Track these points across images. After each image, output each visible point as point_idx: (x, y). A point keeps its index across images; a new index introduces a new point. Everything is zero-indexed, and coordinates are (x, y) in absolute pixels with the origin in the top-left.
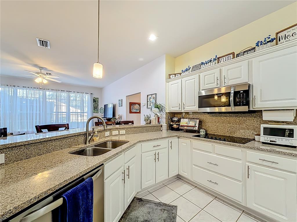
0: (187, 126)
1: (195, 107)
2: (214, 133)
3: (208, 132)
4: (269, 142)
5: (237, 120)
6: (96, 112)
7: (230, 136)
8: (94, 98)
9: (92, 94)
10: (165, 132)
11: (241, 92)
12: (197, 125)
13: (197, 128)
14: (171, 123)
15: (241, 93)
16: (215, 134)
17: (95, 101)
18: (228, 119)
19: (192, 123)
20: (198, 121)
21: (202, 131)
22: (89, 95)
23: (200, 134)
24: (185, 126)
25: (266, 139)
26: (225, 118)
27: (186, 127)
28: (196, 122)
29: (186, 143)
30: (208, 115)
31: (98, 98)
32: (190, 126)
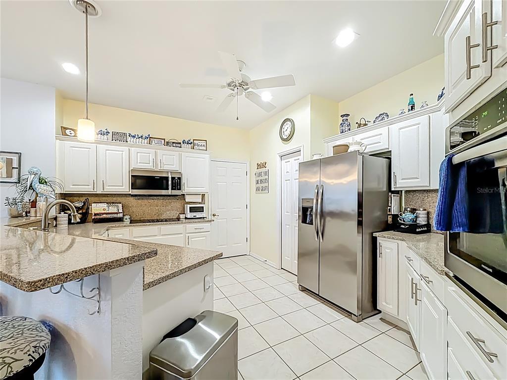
0: (107, 214)
1: (124, 187)
16: (142, 219)
19: (112, 209)
20: (120, 205)
25: (191, 215)
27: (104, 215)
28: (118, 207)
30: (131, 199)
32: (111, 214)
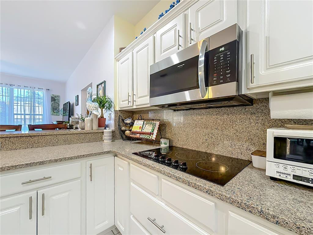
0: (140, 133)
2: (183, 145)
3: (174, 144)
4: (290, 179)
5: (219, 121)
6: (56, 114)
7: (206, 153)
8: (53, 95)
9: (49, 90)
10: (107, 143)
11: (221, 49)
12: (155, 132)
13: (154, 137)
14: (123, 128)
15: (222, 51)
17: (54, 99)
18: (204, 120)
19: (148, 128)
20: (158, 123)
21: (163, 142)
22: (44, 91)
23: (161, 147)
24: (137, 133)
25: (281, 169)
26: (199, 117)
27: (138, 135)
28: (154, 125)
29: (123, 168)
31: (58, 96)
32: (144, 134)
